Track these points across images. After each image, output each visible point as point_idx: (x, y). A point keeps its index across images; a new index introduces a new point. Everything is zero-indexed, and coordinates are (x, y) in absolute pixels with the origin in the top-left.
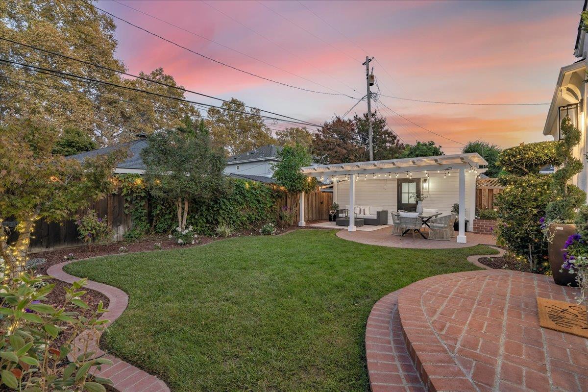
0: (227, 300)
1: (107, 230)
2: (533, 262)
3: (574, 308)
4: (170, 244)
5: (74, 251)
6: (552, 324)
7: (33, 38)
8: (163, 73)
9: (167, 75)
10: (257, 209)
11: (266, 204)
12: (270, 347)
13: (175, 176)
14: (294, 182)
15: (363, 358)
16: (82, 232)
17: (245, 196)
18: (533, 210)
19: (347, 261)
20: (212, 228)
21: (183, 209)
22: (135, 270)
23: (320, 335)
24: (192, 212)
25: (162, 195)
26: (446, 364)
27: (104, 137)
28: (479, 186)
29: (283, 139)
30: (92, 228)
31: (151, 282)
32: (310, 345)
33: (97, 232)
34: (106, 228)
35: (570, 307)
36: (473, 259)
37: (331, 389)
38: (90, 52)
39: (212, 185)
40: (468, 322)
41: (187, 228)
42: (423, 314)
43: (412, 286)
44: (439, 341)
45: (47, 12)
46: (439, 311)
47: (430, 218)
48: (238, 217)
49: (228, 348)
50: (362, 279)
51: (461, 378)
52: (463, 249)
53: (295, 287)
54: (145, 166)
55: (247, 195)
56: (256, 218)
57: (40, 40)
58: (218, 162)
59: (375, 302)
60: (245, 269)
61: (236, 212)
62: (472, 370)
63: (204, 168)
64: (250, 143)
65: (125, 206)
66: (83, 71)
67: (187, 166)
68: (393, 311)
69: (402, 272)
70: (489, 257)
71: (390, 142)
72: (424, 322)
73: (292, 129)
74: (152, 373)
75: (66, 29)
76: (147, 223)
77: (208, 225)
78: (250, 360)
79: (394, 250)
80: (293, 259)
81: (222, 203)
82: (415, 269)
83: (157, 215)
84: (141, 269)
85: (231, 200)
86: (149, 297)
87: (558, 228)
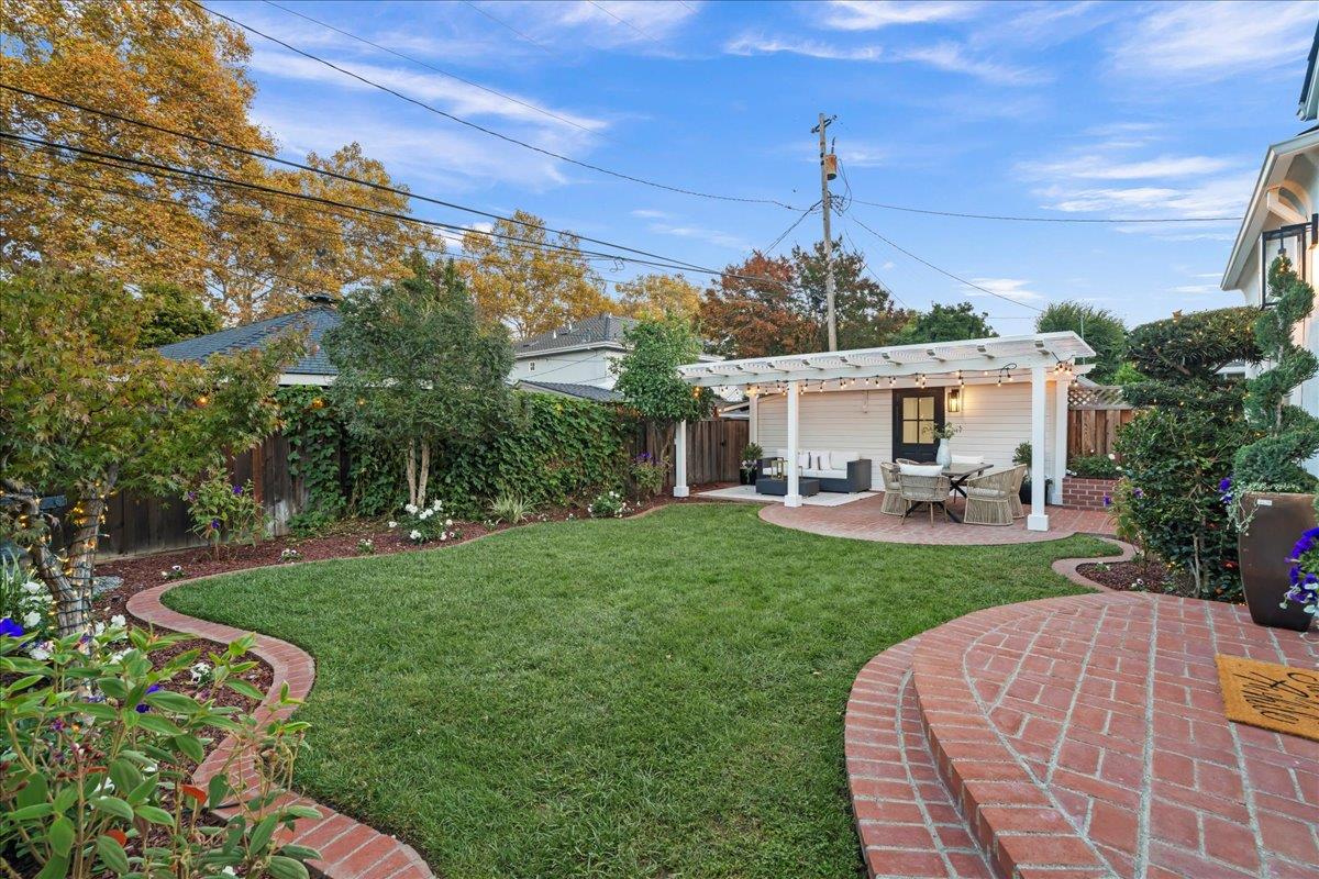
0: (533, 667)
1: (253, 512)
2: (1202, 574)
3: (1299, 677)
4: (391, 541)
5: (182, 560)
6: (1254, 716)
7: (65, 78)
8: (360, 156)
9: (370, 159)
10: (582, 459)
11: (601, 447)
12: (635, 769)
13: (401, 391)
14: (663, 399)
15: (844, 792)
16: (198, 518)
17: (555, 433)
18: (1203, 460)
19: (789, 574)
20: (483, 504)
21: (419, 462)
22: (324, 602)
23: (744, 742)
24: (438, 468)
25: (372, 432)
26: (1030, 806)
27: (230, 301)
28: (1075, 403)
29: (632, 300)
30: (221, 509)
31: (360, 627)
32: (723, 764)
33: (230, 517)
34: (251, 507)
35: (1289, 675)
36: (1066, 567)
37: (777, 860)
38: (195, 109)
39: (482, 408)
40: (1070, 712)
41: (428, 504)
42: (971, 696)
43: (942, 632)
44: (1009, 756)
45: (94, 20)
46: (1006, 687)
47: (966, 477)
48: (540, 479)
49: (547, 774)
50: (825, 614)
51: (1066, 835)
52: (1040, 545)
53: (680, 636)
54: (333, 368)
55: (560, 429)
56: (578, 481)
57: (82, 84)
58: (495, 357)
59: (858, 667)
60: (564, 595)
61: (536, 468)
62: (1089, 818)
63: (465, 373)
64: (557, 310)
65: (290, 459)
66: (181, 152)
67: (426, 367)
68: (900, 688)
69: (912, 598)
70: (1100, 561)
71: (874, 306)
72: (975, 711)
73: (652, 278)
74: (386, 829)
75: (139, 58)
76: (340, 496)
77: (474, 498)
78: (596, 799)
79: (889, 548)
80: (668, 571)
81: (504, 448)
82: (940, 591)
83: (362, 477)
84: (335, 599)
85: (523, 441)
86: (360, 662)
87: (1260, 502)
